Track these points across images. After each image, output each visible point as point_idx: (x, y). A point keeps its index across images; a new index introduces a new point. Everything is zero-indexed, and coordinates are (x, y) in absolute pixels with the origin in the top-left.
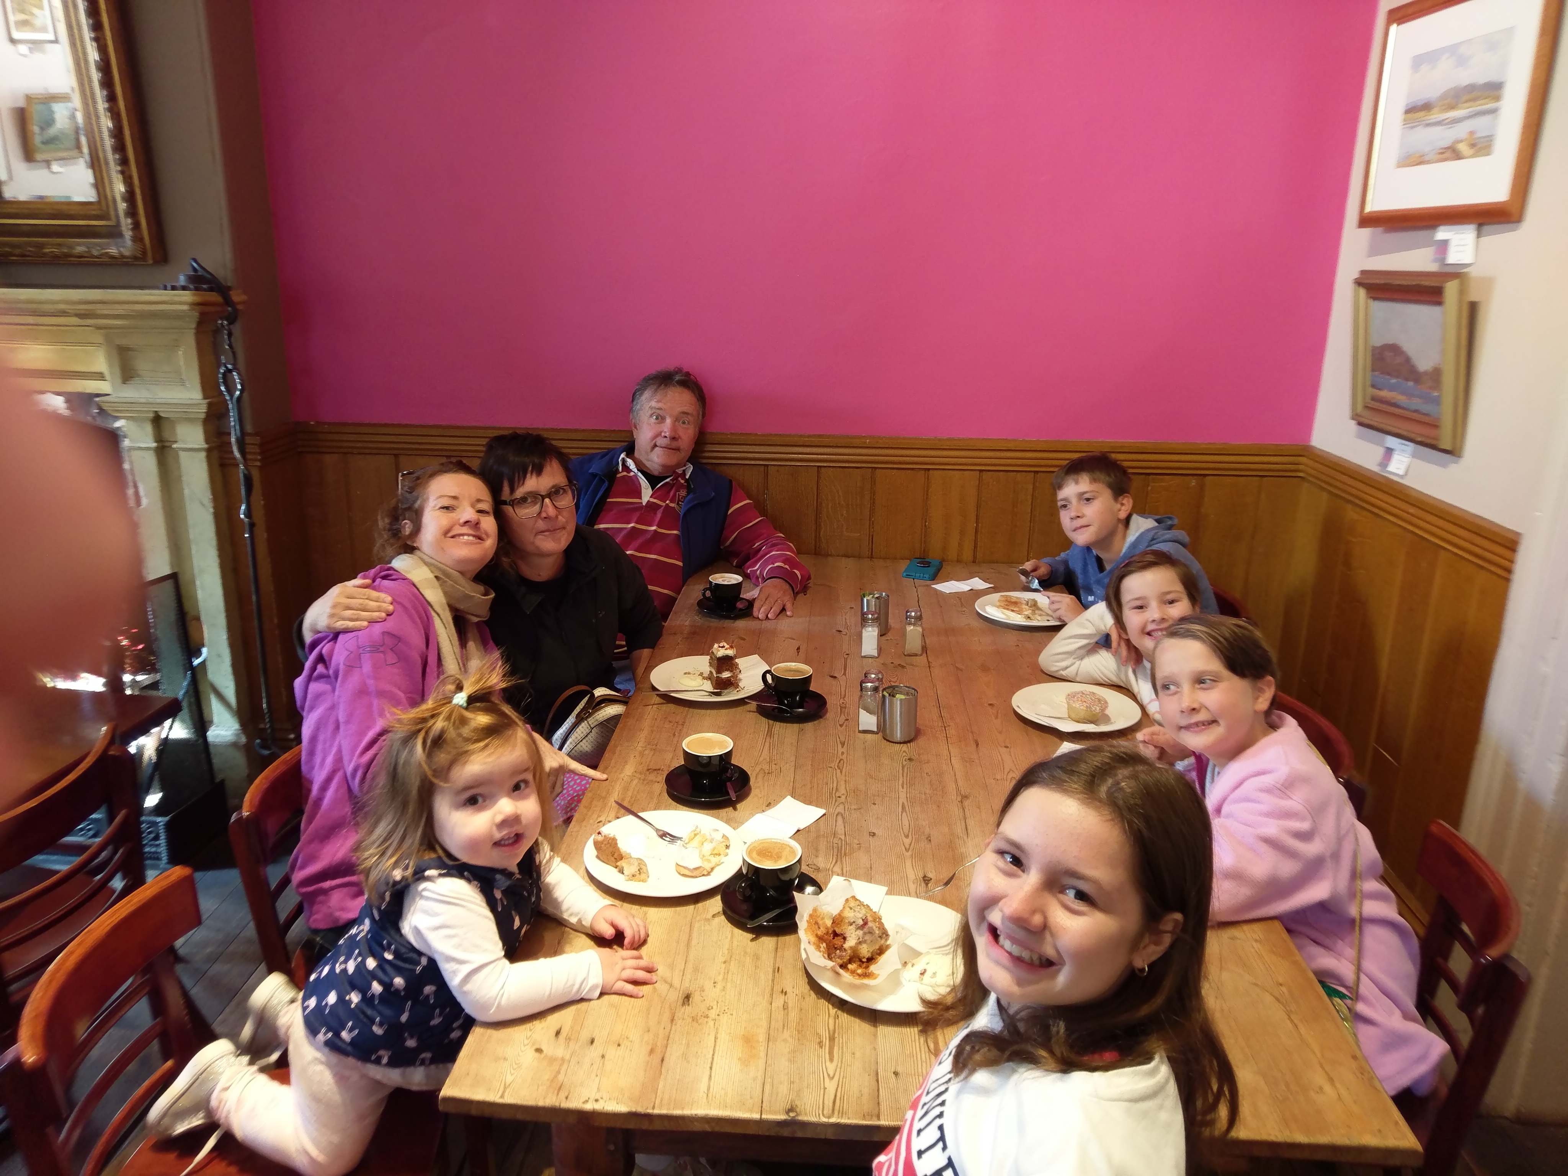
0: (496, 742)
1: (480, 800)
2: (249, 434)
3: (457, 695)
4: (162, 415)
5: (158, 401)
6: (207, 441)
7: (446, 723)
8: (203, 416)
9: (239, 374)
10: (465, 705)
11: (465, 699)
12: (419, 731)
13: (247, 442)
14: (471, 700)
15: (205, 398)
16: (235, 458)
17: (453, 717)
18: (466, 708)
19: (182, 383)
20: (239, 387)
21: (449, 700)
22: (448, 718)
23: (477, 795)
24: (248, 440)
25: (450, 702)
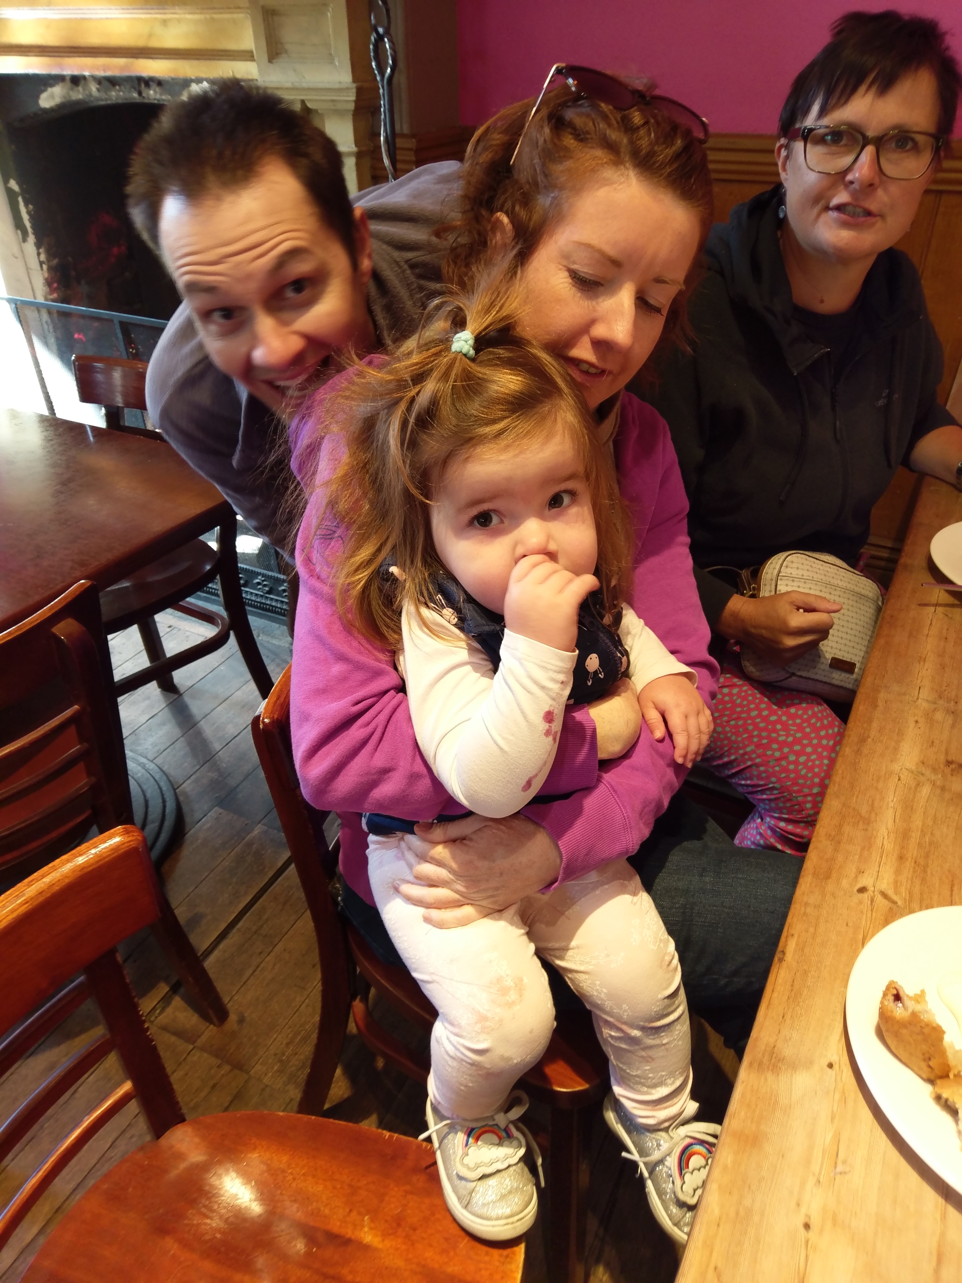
0: (523, 425)
1: (495, 520)
2: (403, 136)
3: (458, 335)
4: (309, 105)
5: (305, 85)
6: (357, 143)
7: (441, 385)
8: (352, 106)
9: (391, 41)
10: (472, 352)
11: (471, 342)
12: (396, 402)
13: (398, 145)
14: (481, 343)
15: (355, 80)
16: (385, 169)
17: (453, 376)
18: (473, 360)
19: (330, 58)
20: (390, 62)
21: (446, 342)
22: (445, 376)
23: (491, 510)
24: (400, 142)
25: (448, 349)
